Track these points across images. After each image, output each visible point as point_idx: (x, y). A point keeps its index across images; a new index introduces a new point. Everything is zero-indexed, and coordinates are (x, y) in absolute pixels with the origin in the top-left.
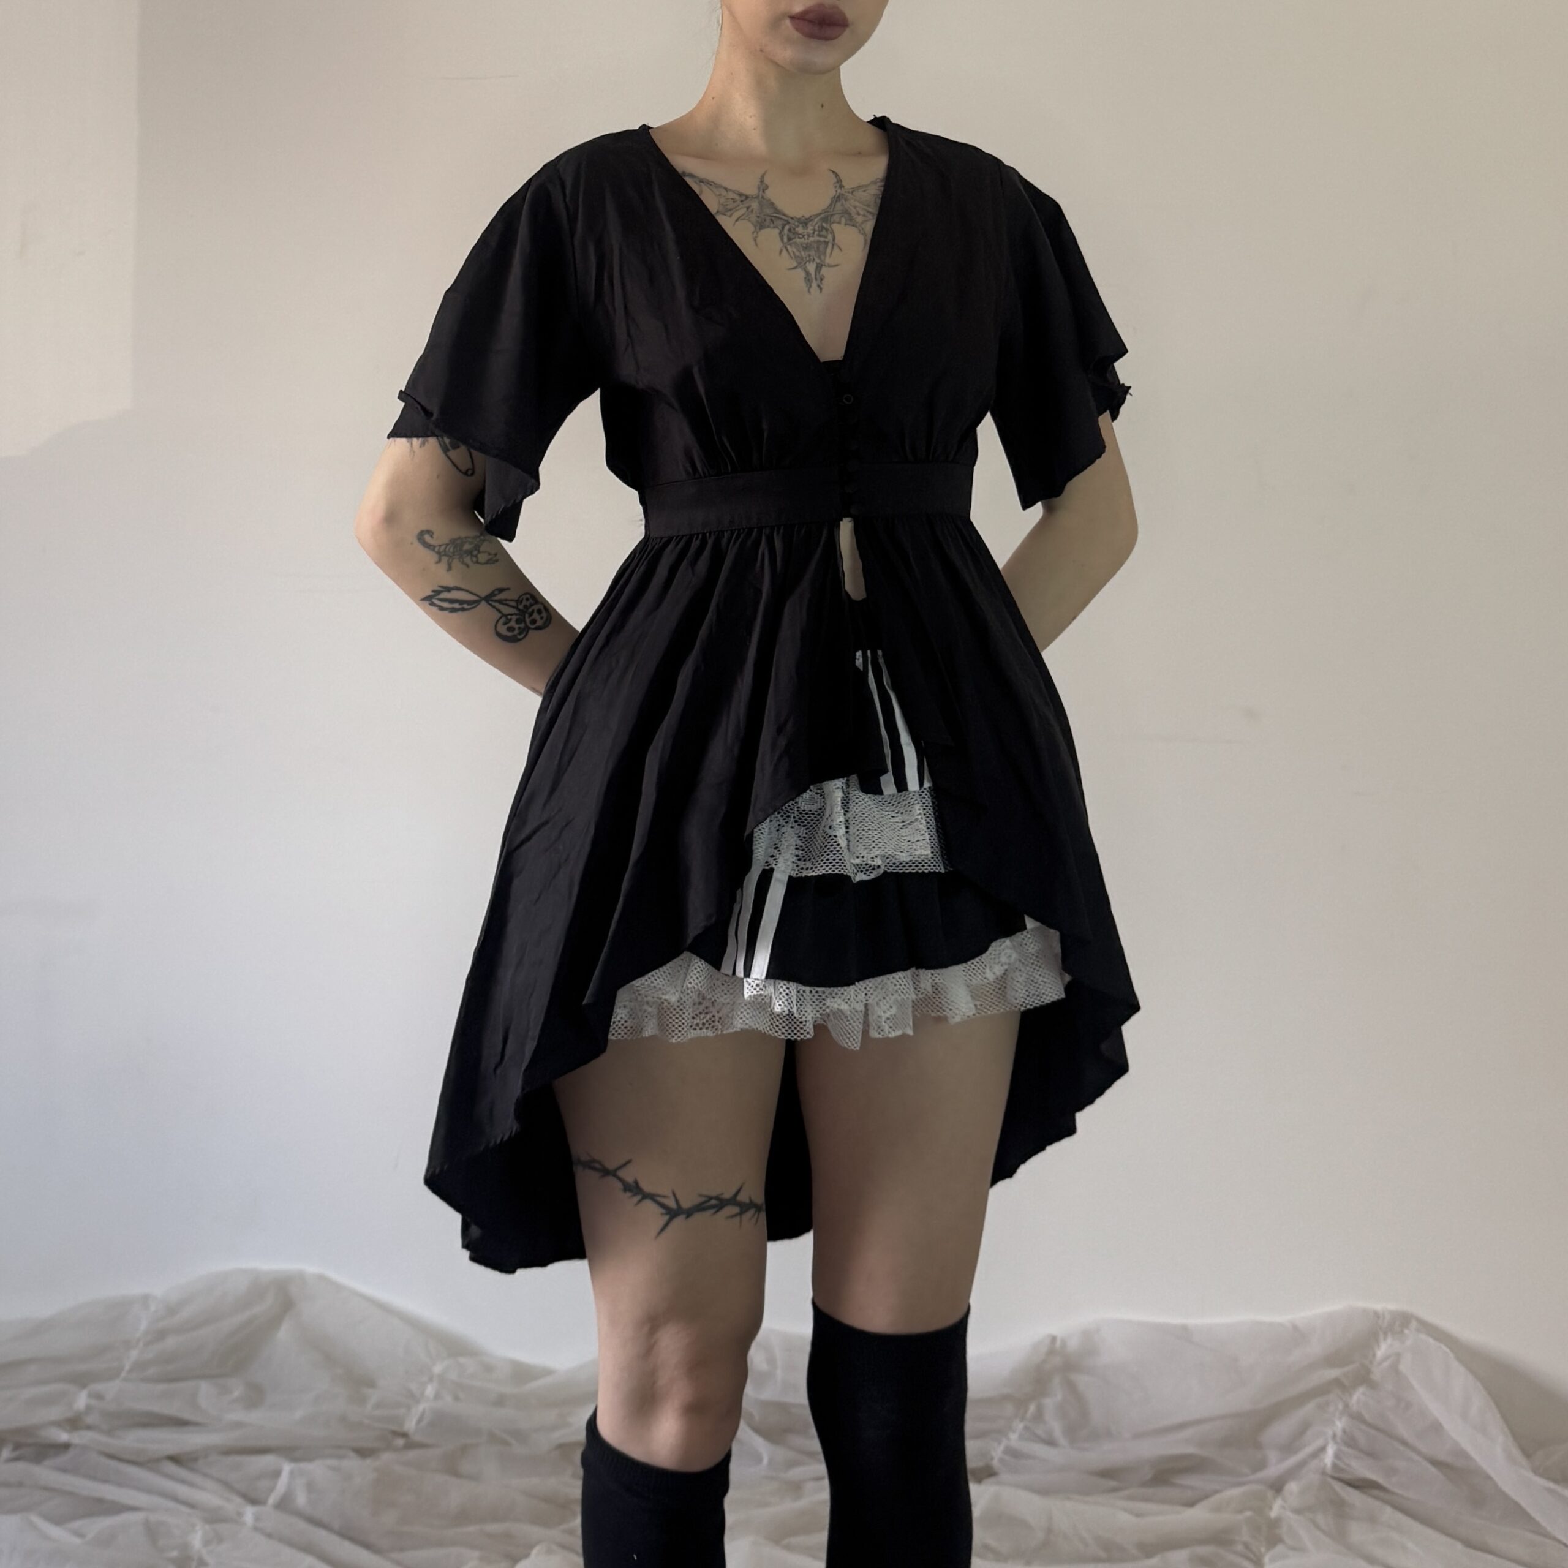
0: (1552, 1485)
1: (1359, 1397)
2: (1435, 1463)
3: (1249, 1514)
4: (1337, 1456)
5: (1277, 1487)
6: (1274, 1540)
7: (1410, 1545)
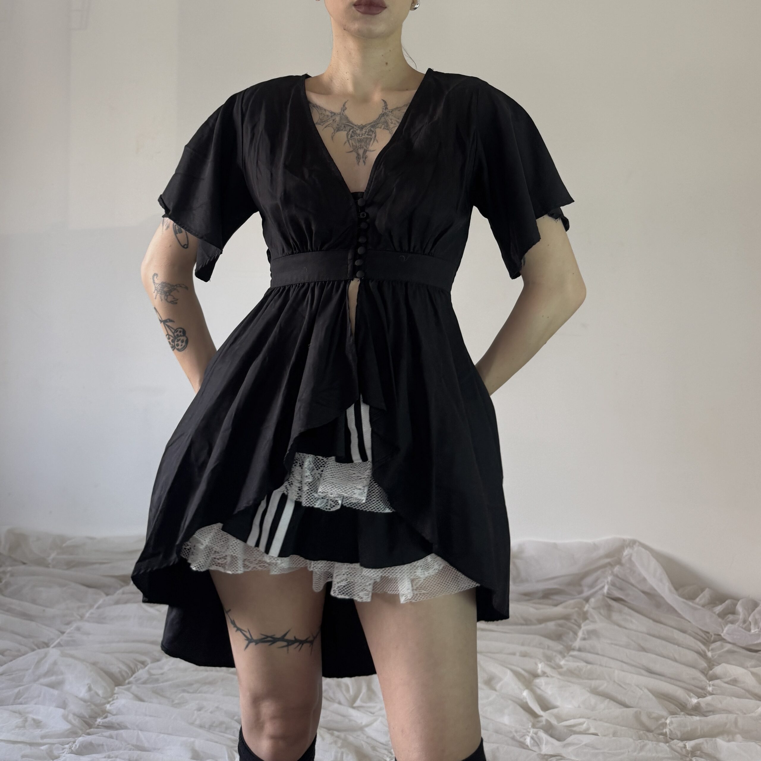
0: (685, 600)
1: (617, 569)
2: (644, 592)
3: (576, 609)
4: (609, 589)
5: (587, 600)
6: (585, 618)
7: (634, 621)
